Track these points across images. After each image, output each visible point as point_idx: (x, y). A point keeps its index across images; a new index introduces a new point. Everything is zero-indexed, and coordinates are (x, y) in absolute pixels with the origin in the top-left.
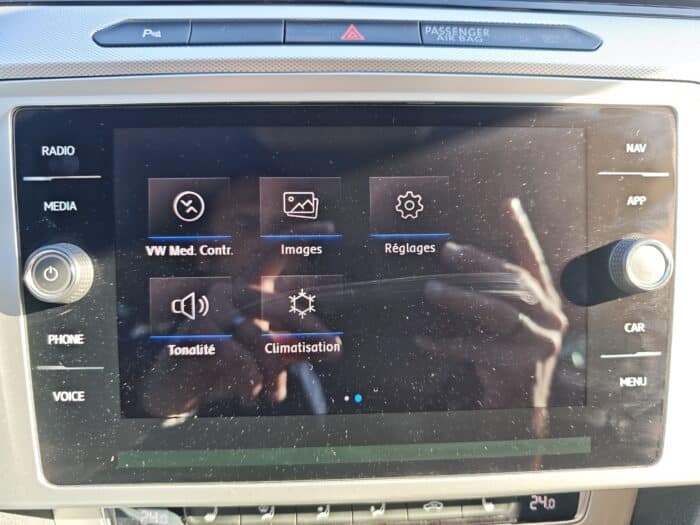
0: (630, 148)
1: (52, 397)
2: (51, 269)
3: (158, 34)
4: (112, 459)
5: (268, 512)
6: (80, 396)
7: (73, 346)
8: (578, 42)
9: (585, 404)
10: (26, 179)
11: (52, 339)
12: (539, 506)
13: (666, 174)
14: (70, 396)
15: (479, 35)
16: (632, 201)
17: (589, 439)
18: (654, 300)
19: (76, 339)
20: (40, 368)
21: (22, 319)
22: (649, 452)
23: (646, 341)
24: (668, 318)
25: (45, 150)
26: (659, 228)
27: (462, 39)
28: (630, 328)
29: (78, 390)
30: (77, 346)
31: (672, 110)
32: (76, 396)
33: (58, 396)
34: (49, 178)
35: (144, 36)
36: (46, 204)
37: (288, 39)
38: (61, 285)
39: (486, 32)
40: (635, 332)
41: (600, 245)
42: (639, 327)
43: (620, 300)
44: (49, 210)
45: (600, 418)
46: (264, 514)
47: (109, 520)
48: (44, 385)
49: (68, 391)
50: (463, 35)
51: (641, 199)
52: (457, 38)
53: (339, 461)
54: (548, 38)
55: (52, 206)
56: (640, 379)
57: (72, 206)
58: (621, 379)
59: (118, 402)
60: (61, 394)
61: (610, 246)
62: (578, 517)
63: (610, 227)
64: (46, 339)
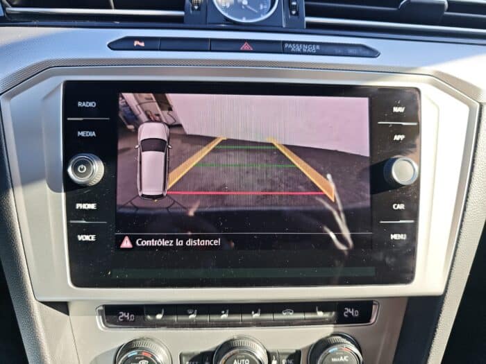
0: (396, 110)
1: (77, 238)
2: (82, 166)
3: (142, 44)
4: (109, 273)
5: (193, 313)
6: (93, 238)
7: (90, 210)
8: (367, 53)
9: (372, 248)
10: (69, 119)
11: (79, 206)
12: (349, 314)
13: (415, 124)
14: (87, 238)
15: (314, 49)
16: (397, 138)
17: (374, 268)
18: (410, 192)
19: (92, 206)
20: (72, 222)
21: (63, 195)
22: (408, 276)
23: (405, 214)
24: (417, 201)
25: (80, 104)
26: (412, 152)
27: (304, 50)
28: (396, 207)
29: (92, 234)
30: (93, 210)
31: (417, 90)
32: (90, 238)
33: (80, 238)
34: (81, 119)
35: (135, 45)
36: (79, 133)
37: (212, 49)
38: (87, 175)
39: (318, 47)
40: (399, 210)
41: (379, 161)
42: (401, 207)
43: (390, 191)
44: (80, 136)
45: (380, 256)
46: (190, 314)
47: (101, 317)
48: (73, 231)
49: (86, 234)
50: (305, 48)
51: (401, 137)
52: (302, 50)
53: (235, 277)
54: (351, 51)
55: (82, 134)
56: (402, 235)
57: (93, 134)
58: (392, 235)
59: (114, 241)
60: (82, 236)
61: (385, 161)
62: (373, 320)
63: (384, 151)
64: (75, 206)
